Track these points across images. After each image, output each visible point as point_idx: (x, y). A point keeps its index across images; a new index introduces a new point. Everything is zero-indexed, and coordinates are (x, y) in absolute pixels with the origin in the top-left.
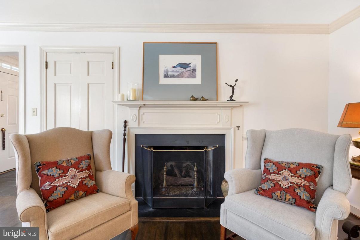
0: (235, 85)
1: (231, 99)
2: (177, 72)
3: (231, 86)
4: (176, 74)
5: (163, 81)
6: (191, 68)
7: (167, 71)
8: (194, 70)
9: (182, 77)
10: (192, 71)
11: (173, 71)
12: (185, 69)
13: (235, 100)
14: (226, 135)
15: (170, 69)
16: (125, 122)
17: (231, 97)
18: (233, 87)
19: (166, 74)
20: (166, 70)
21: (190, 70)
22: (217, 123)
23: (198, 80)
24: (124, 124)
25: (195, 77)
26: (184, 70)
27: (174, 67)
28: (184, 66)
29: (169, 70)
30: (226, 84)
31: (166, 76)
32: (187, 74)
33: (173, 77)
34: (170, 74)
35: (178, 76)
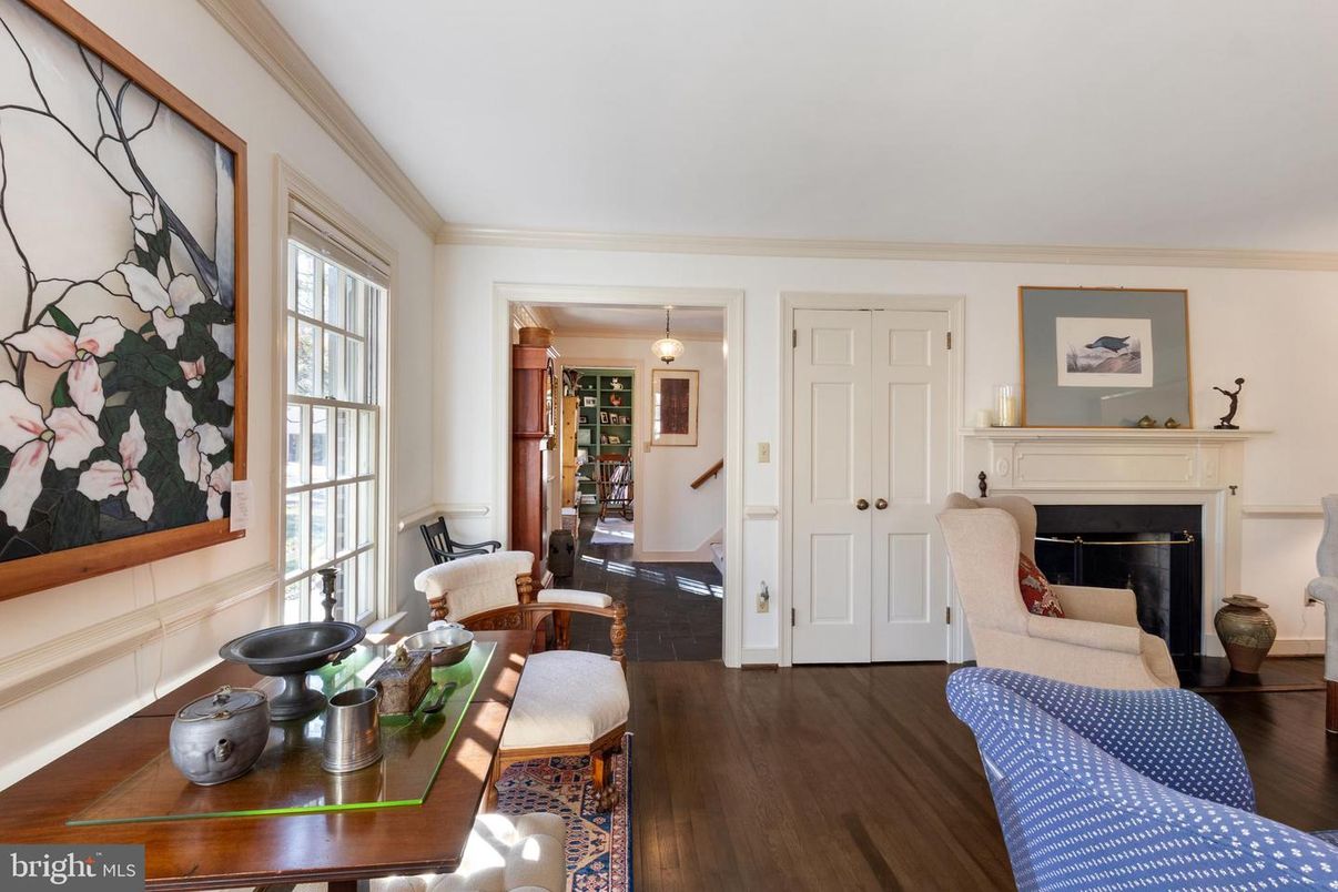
0: (1237, 393)
1: (1227, 423)
2: (1097, 357)
3: (1226, 393)
4: (1095, 363)
5: (1066, 379)
6: (1129, 350)
7: (1074, 357)
8: (1136, 355)
9: (1110, 370)
10: (1130, 356)
11: (1088, 357)
12: (1115, 350)
13: (1237, 428)
14: (1203, 508)
15: (1081, 350)
16: (983, 477)
17: (1228, 418)
18: (1234, 397)
19: (1072, 362)
20: (1071, 353)
21: (1126, 354)
22: (1187, 478)
23: (1144, 379)
24: (979, 481)
25: (1137, 370)
26: (1112, 354)
27: (1089, 347)
28: (1112, 344)
29: (1078, 353)
30: (1216, 388)
31: (1072, 368)
32: (1120, 363)
33: (1087, 369)
34: (1081, 362)
35: (1100, 369)
